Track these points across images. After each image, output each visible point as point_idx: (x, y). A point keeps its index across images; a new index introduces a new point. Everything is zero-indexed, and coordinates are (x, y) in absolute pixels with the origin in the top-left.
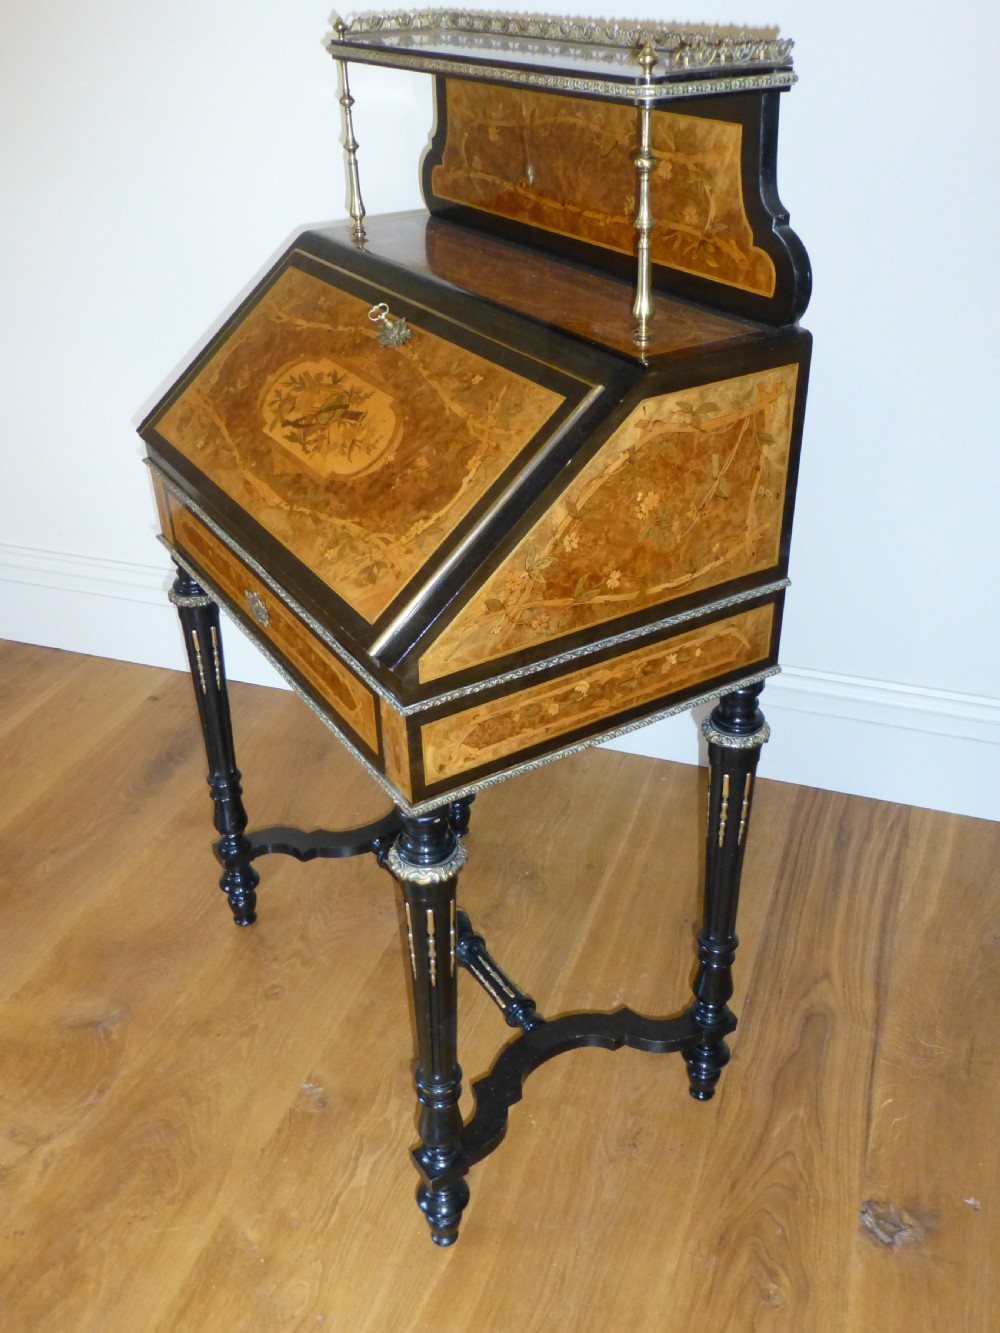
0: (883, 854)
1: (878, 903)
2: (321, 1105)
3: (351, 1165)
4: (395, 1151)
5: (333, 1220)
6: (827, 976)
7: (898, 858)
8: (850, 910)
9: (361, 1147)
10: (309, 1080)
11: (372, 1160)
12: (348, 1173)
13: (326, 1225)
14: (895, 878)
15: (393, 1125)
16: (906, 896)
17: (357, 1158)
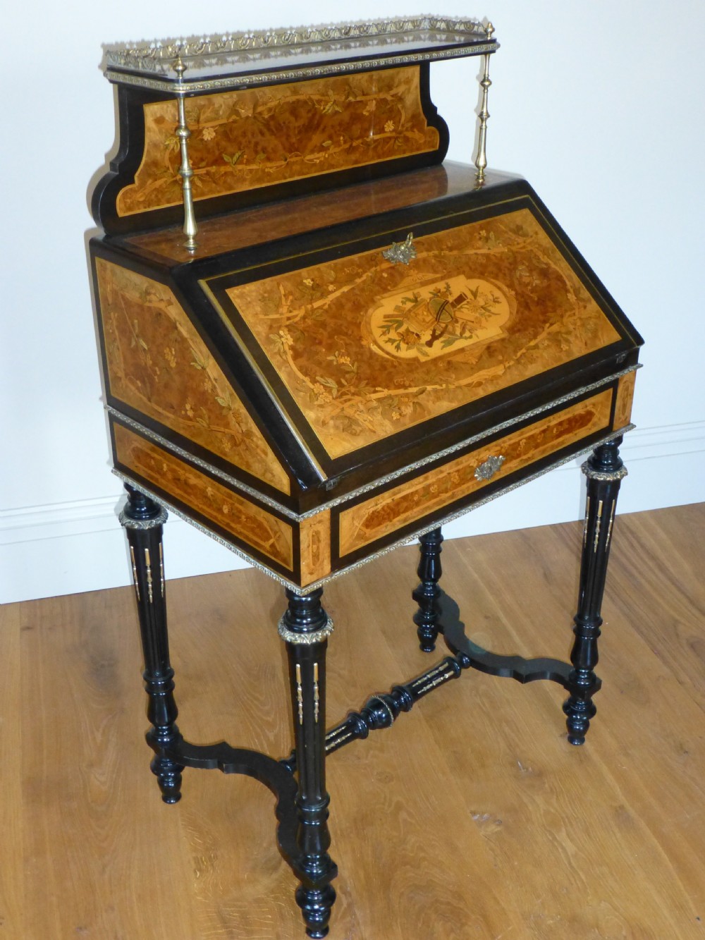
0: (632, 546)
1: (660, 575)
2: (497, 823)
3: (556, 844)
4: (570, 822)
5: (583, 877)
6: (676, 622)
7: (642, 546)
8: (650, 583)
9: (551, 834)
10: (474, 813)
11: (564, 834)
12: (560, 850)
13: (583, 882)
14: (654, 558)
15: (552, 810)
16: (668, 564)
17: (555, 838)
